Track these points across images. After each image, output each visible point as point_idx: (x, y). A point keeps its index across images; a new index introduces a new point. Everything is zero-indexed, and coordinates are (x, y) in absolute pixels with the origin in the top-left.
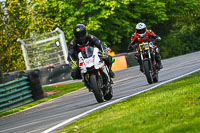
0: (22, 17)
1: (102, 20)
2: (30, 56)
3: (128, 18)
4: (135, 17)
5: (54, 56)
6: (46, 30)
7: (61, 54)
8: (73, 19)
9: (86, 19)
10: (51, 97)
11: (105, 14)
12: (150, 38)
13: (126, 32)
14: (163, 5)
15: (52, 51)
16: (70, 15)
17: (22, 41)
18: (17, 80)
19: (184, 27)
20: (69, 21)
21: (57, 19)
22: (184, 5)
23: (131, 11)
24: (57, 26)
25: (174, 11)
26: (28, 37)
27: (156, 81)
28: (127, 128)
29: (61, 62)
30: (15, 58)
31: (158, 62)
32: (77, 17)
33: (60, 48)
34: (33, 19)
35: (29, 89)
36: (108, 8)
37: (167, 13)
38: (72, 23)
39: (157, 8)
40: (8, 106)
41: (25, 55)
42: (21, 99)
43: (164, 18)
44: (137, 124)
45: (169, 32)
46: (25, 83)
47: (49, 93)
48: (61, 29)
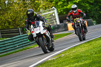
0: (36, 1)
3: (88, 2)
4: (92, 2)
6: (48, 8)
7: (55, 19)
9: (68, 3)
11: (77, 1)
13: (87, 9)
15: (51, 18)
16: (60, 1)
24: (53, 6)
26: (39, 11)
28: (87, 56)
32: (63, 1)
38: (60, 5)
44: (93, 54)
48: (55, 7)
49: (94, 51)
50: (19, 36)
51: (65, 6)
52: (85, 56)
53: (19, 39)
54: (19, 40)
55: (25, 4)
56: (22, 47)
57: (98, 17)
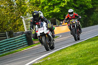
0: (23, 6)
1: (61, 7)
2: (27, 24)
3: (73, 6)
4: (77, 6)
8: (47, 7)
9: (54, 7)
11: (63, 5)
16: (46, 5)
17: (23, 17)
18: (20, 36)
21: (39, 7)
24: (39, 10)
26: (26, 15)
27: (79, 39)
28: (73, 59)
30: (20, 25)
32: (49, 6)
34: (28, 7)
36: (64, 2)
37: (92, 4)
38: (46, 9)
39: (88, 2)
40: (16, 48)
41: (24, 24)
42: (23, 45)
43: (91, 6)
44: (78, 57)
45: (93, 14)
46: (24, 37)
47: (36, 42)
49: (80, 54)
50: (6, 40)
51: (51, 10)
52: (71, 59)
53: (6, 42)
54: (6, 44)
55: (11, 8)
56: (9, 50)
57: (84, 21)
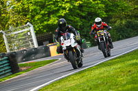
0: (4, 15)
2: (10, 42)
3: (78, 15)
4: (84, 15)
5: (26, 42)
6: (21, 24)
7: (32, 41)
8: (39, 16)
9: (49, 16)
10: (24, 71)
11: (62, 13)
12: (104, 27)
13: (77, 25)
14: (103, 6)
15: (25, 39)
16: (37, 14)
17: (3, 32)
19: (118, 22)
20: (37, 17)
21: (28, 16)
22: (118, 6)
23: (80, 10)
24: (28, 21)
25: (111, 10)
29: (31, 47)
31: (111, 43)
32: (42, 15)
33: (30, 36)
34: (11, 16)
35: (9, 66)
36: (64, 9)
39: (99, 8)
41: (6, 41)
43: (104, 15)
44: (86, 90)
47: (23, 69)
48: (31, 23)
49: (88, 86)
51: (45, 20)
